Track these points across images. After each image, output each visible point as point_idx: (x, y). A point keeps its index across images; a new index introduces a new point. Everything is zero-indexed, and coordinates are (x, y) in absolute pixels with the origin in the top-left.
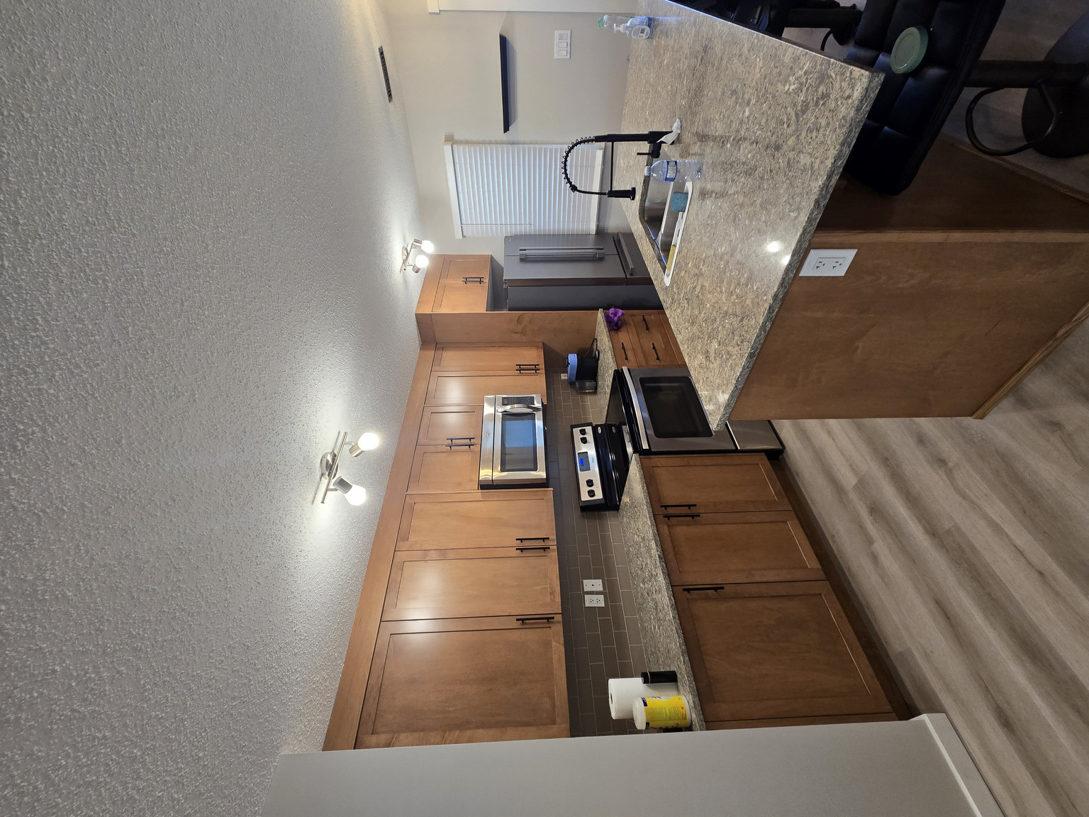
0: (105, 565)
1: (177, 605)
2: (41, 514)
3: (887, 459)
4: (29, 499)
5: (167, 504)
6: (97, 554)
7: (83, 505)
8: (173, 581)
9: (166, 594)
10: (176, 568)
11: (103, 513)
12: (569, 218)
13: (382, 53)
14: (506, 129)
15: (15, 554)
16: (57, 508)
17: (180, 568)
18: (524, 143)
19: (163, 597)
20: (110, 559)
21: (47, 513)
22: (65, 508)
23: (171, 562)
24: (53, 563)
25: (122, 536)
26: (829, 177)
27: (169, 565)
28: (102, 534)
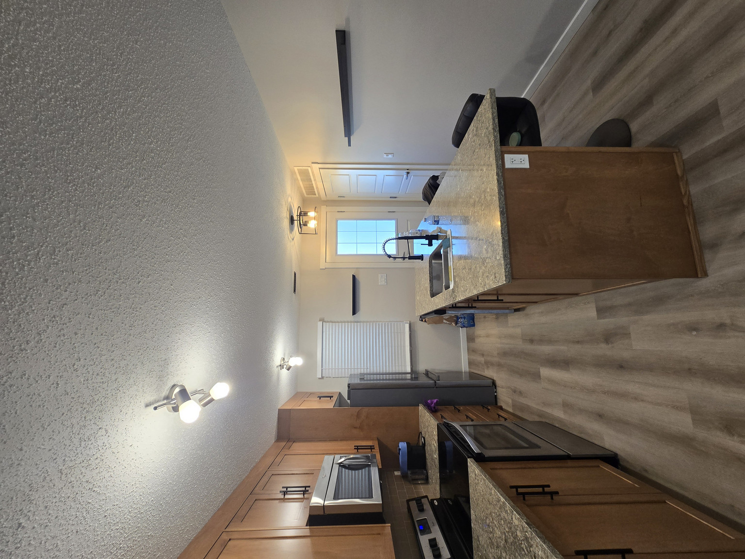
0: (20, 178)
1: (7, 273)
2: (38, 120)
3: (690, 369)
4: (44, 111)
5: (80, 222)
6: (26, 169)
7: (53, 149)
8: (27, 256)
9: (13, 253)
10: (38, 254)
11: (54, 166)
12: (392, 364)
13: (295, 274)
14: (354, 313)
15: (8, 104)
16: (46, 131)
17: (39, 259)
18: (364, 322)
19: (9, 252)
20: (26, 182)
21: (40, 124)
22: (47, 136)
23: (42, 246)
24: (9, 133)
25: (46, 188)
26: (494, 120)
27: (39, 245)
28: (41, 169)
